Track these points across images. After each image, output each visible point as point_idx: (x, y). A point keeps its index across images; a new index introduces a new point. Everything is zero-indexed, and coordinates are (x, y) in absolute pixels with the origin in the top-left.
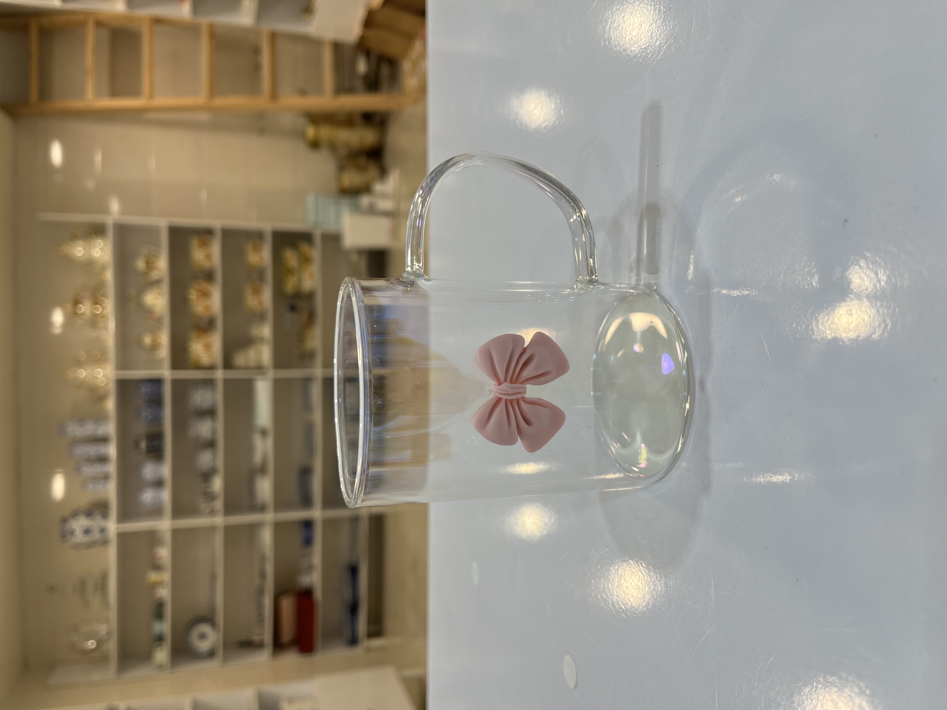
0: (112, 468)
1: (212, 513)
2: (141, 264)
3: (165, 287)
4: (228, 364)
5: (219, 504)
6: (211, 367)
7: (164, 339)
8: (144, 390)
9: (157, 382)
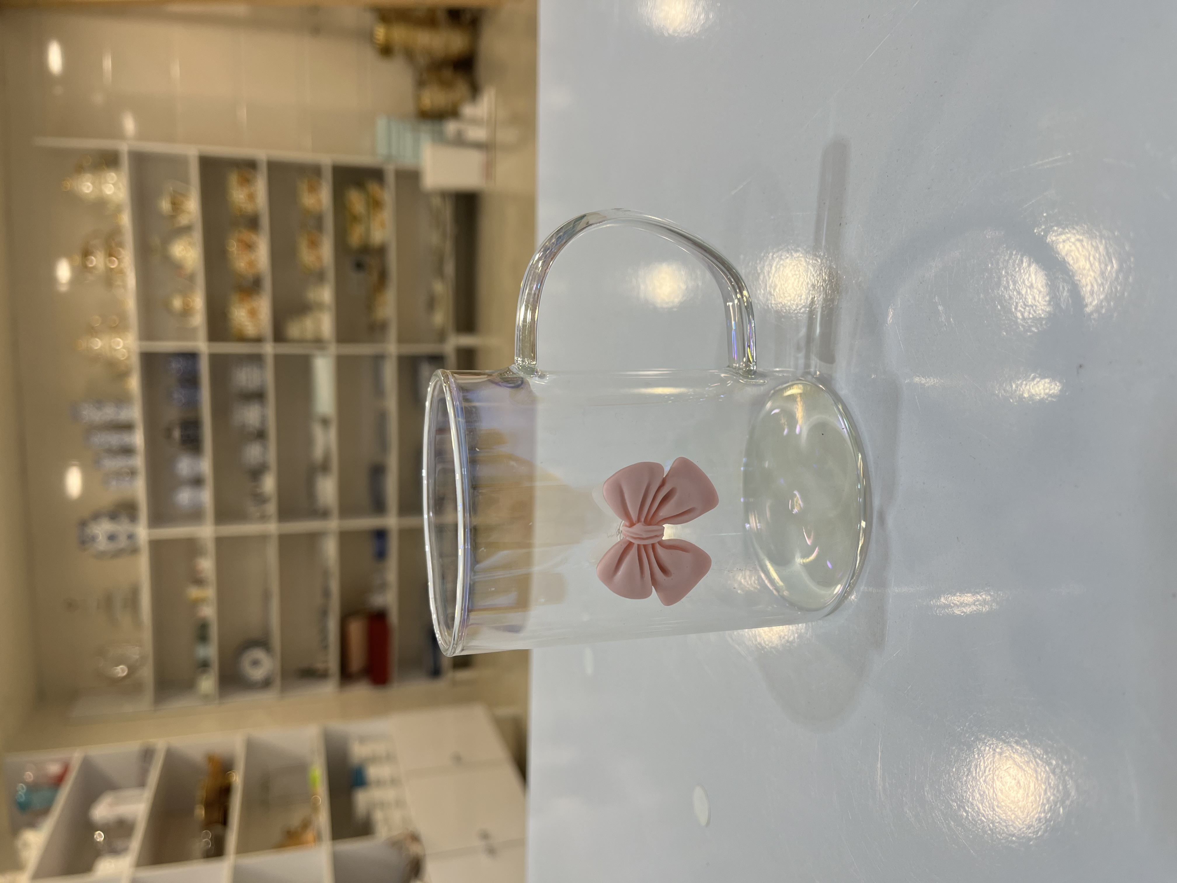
0: (139, 461)
1: (263, 518)
2: (165, 205)
3: (197, 235)
4: (279, 336)
5: (271, 508)
6: (259, 340)
7: (199, 302)
8: (176, 365)
9: (192, 357)
